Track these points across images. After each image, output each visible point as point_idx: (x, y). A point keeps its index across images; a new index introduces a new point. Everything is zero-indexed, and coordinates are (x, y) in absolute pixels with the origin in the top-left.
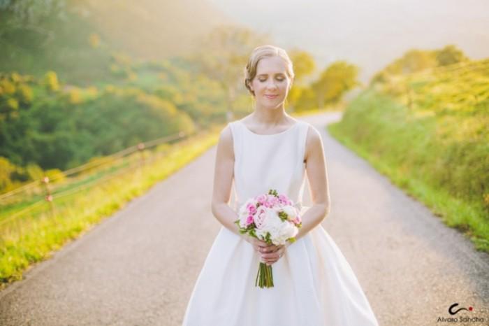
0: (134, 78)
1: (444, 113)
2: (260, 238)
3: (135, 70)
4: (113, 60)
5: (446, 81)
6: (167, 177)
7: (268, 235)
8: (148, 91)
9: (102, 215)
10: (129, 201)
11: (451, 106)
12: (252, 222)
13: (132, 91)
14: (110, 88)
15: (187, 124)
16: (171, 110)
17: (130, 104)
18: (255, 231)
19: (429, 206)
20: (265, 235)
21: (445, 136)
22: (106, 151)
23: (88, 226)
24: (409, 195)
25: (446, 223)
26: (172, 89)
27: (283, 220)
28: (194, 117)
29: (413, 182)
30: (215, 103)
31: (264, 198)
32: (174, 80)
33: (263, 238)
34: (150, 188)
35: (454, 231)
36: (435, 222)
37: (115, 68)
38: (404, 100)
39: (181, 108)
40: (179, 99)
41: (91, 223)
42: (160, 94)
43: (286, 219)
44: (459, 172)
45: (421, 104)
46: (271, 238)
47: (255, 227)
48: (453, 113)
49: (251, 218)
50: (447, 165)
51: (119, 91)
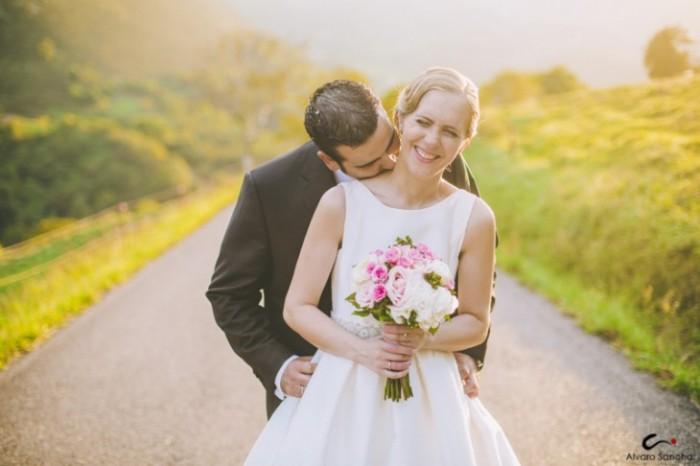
0: (104, 104)
1: (562, 163)
2: (399, 321)
3: (107, 93)
4: (73, 78)
5: (562, 117)
6: (161, 253)
7: (413, 314)
8: (124, 124)
9: (68, 312)
10: (106, 291)
11: (572, 153)
12: (384, 296)
13: (100, 123)
14: (69, 118)
15: (182, 173)
16: (158, 151)
17: (100, 141)
18: (389, 310)
19: (554, 301)
20: (407, 316)
21: (568, 198)
22: (63, 210)
23: (46, 331)
24: (523, 284)
25: (583, 328)
26: (160, 121)
27: (434, 287)
28: (193, 162)
29: (526, 265)
30: (223, 142)
31: (397, 253)
32: (162, 108)
33: (405, 320)
34: (137, 270)
35: (596, 341)
36: (567, 325)
37: (76, 90)
38: (503, 143)
39: (173, 149)
40: (171, 136)
41: (50, 326)
42: (143, 129)
43: (439, 284)
44: (594, 251)
45: (529, 150)
46: (418, 320)
47: (390, 303)
48: (576, 163)
49: (381, 290)
50: (574, 239)
51: (83, 123)
